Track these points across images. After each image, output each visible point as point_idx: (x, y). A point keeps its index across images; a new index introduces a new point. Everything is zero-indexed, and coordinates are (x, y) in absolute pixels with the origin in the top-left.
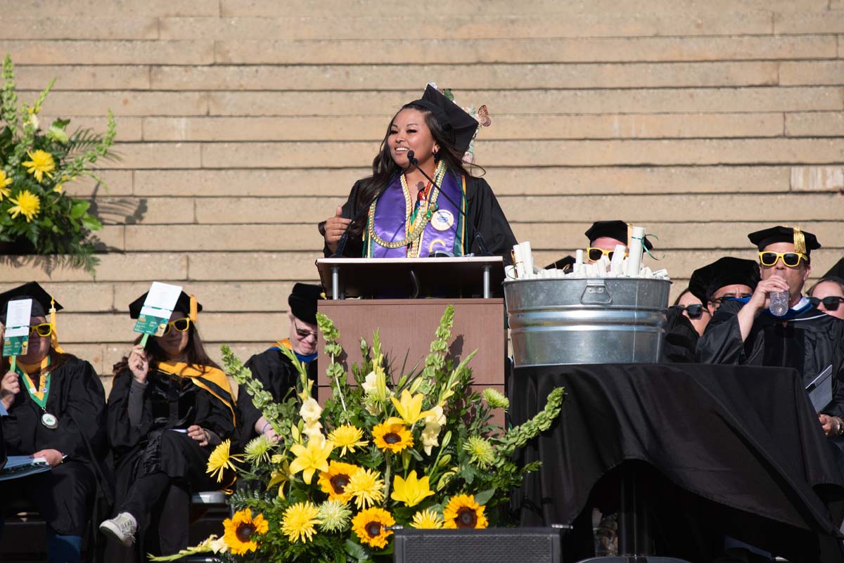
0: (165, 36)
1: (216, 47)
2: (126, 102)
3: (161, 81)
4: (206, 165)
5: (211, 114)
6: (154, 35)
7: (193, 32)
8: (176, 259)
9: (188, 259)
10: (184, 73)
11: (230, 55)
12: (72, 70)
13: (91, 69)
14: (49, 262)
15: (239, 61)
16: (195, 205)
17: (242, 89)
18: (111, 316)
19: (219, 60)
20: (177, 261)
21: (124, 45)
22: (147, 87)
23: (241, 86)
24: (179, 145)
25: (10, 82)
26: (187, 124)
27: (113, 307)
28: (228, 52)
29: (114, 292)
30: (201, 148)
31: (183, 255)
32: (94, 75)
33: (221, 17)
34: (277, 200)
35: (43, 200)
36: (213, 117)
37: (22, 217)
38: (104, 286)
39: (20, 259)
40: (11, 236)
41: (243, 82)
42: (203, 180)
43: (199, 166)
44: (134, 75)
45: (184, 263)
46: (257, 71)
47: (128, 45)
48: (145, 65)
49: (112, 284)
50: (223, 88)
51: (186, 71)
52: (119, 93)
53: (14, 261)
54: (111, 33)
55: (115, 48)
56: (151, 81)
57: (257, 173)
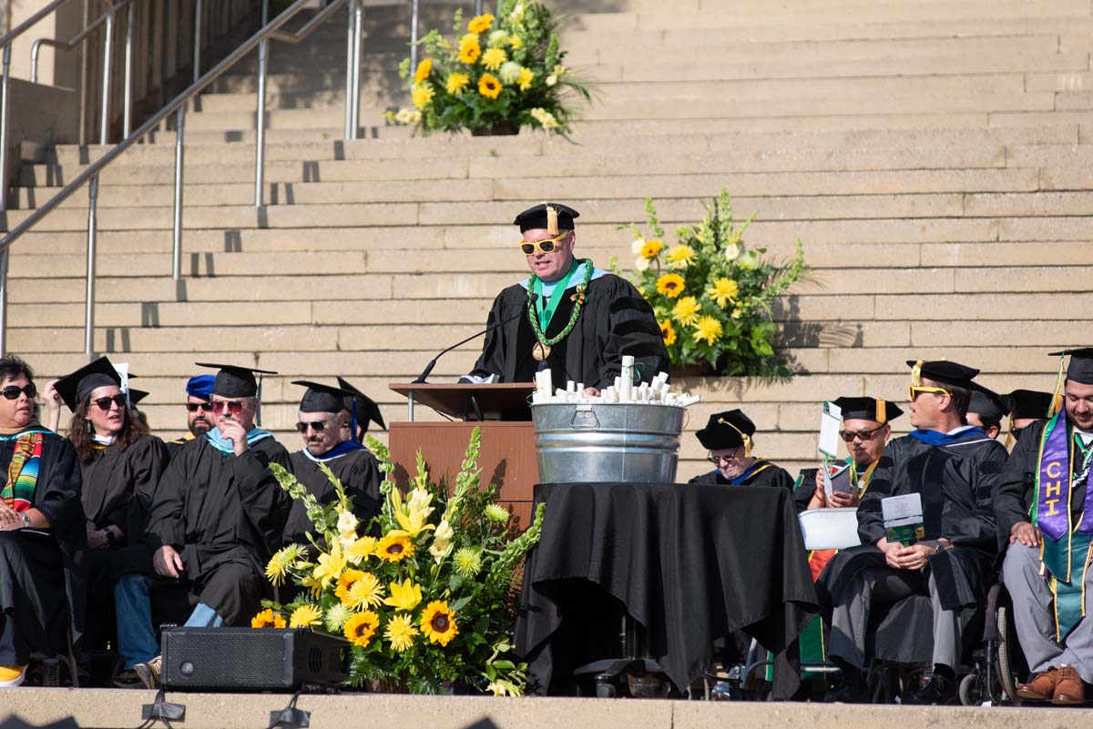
0: (1010, 163)
1: (1041, 173)
2: (924, 229)
3: (973, 208)
4: (958, 290)
5: (1001, 239)
6: (1001, 163)
7: (1037, 159)
8: (853, 381)
9: (864, 380)
10: (993, 200)
11: (1054, 181)
12: (894, 199)
13: (911, 197)
14: (740, 384)
15: (1061, 188)
16: (911, 329)
17: (1046, 215)
18: (776, 435)
19: (1043, 187)
20: (855, 382)
21: (958, 174)
22: (961, 214)
23: (1046, 211)
24: (934, 270)
25: (726, 214)
26: (960, 250)
27: (777, 426)
28: (1051, 178)
29: (779, 412)
30: (955, 273)
31: (861, 376)
32: (913, 203)
33: (1079, 143)
34: (985, 323)
35: (724, 324)
36: (1002, 242)
37: (703, 342)
38: (770, 406)
39: (716, 384)
40: (697, 359)
41: (1047, 208)
42: (937, 304)
43: (952, 291)
44: (949, 202)
45: (861, 384)
46: (1061, 197)
47: (961, 173)
48: (958, 193)
49: (777, 405)
50: (1029, 214)
51: (996, 198)
52: (918, 220)
53: (710, 384)
54: (963, 162)
55: (949, 177)
56: (964, 208)
57: (985, 297)
